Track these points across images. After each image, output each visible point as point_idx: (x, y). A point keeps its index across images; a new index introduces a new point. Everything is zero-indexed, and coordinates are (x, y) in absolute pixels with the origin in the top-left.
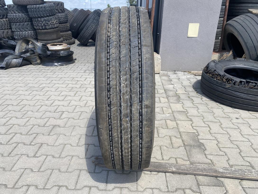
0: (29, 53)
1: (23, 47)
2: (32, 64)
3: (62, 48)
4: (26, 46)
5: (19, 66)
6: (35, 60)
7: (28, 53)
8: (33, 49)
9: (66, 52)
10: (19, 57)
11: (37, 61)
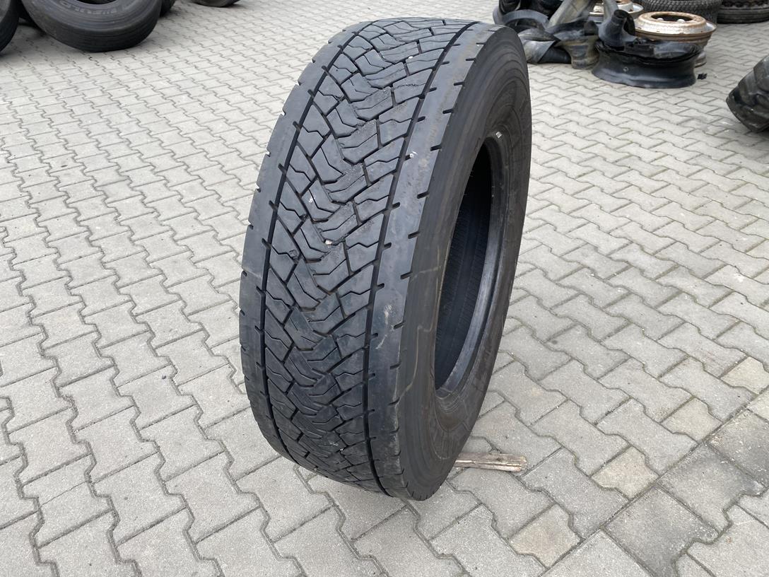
0: (581, 31)
1: (575, 12)
2: (569, 62)
3: (678, 33)
4: (586, 8)
5: (537, 61)
6: (580, 54)
7: (578, 30)
8: (595, 21)
9: (680, 48)
10: (547, 38)
11: (586, 58)
